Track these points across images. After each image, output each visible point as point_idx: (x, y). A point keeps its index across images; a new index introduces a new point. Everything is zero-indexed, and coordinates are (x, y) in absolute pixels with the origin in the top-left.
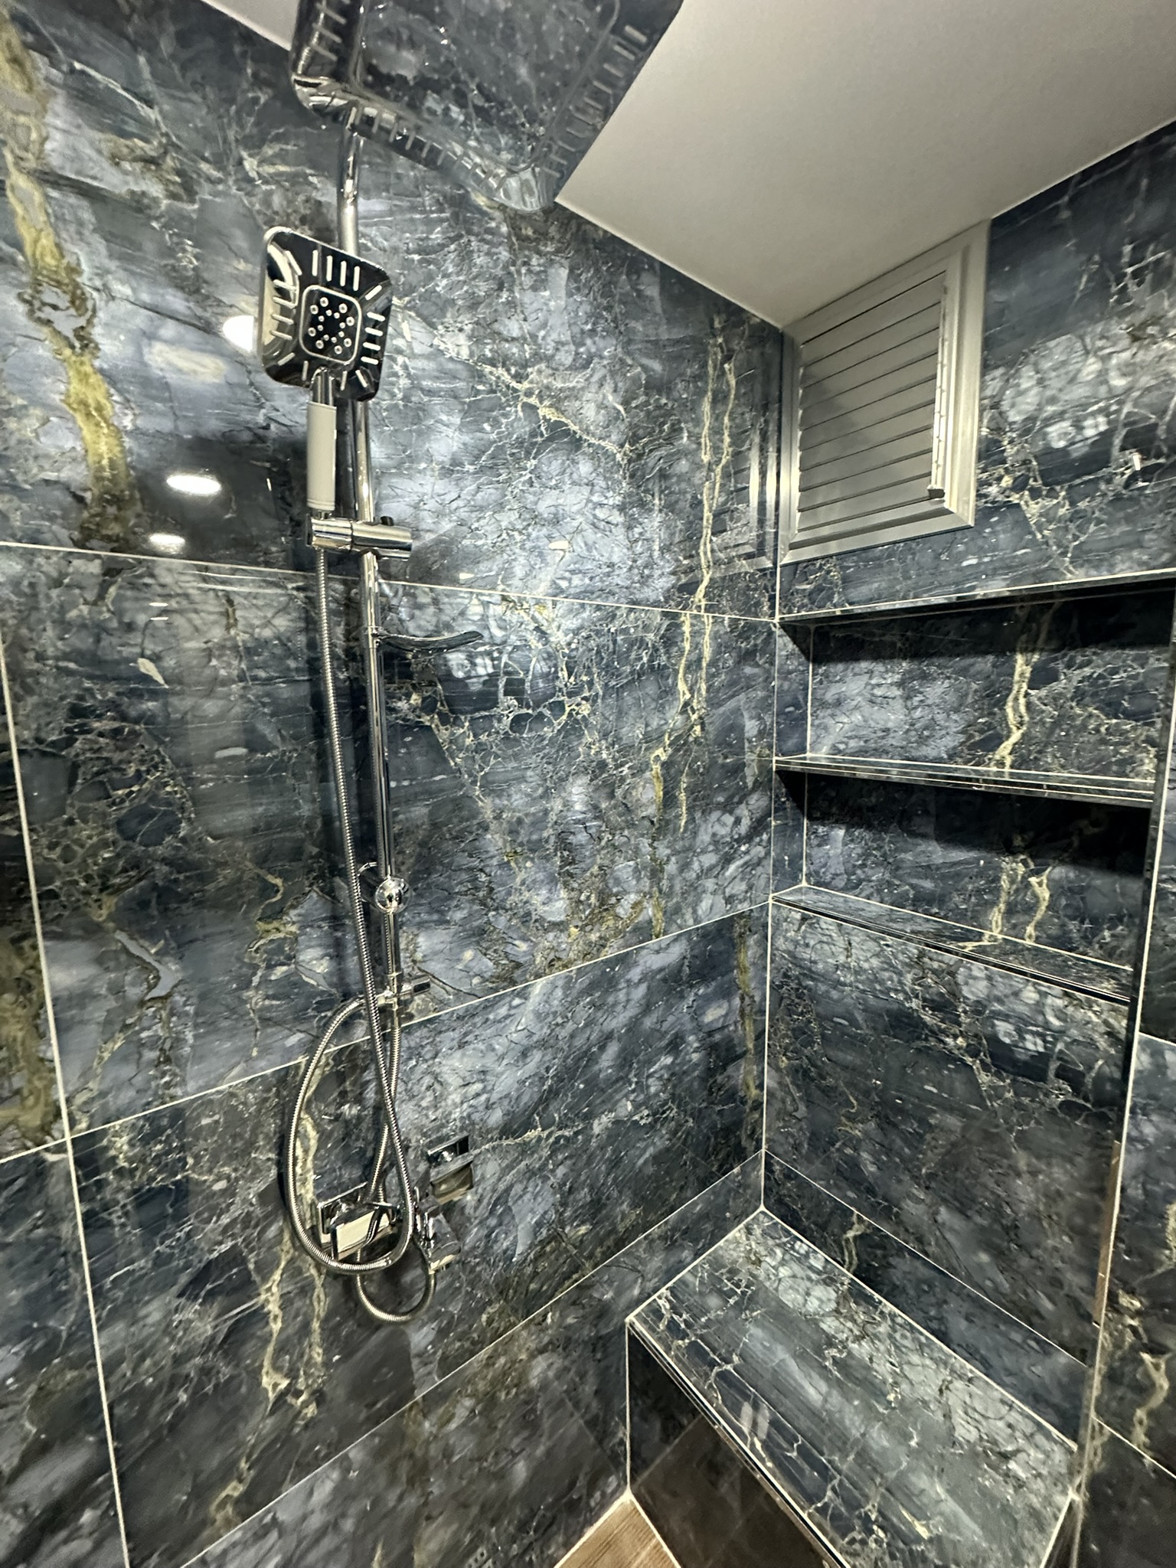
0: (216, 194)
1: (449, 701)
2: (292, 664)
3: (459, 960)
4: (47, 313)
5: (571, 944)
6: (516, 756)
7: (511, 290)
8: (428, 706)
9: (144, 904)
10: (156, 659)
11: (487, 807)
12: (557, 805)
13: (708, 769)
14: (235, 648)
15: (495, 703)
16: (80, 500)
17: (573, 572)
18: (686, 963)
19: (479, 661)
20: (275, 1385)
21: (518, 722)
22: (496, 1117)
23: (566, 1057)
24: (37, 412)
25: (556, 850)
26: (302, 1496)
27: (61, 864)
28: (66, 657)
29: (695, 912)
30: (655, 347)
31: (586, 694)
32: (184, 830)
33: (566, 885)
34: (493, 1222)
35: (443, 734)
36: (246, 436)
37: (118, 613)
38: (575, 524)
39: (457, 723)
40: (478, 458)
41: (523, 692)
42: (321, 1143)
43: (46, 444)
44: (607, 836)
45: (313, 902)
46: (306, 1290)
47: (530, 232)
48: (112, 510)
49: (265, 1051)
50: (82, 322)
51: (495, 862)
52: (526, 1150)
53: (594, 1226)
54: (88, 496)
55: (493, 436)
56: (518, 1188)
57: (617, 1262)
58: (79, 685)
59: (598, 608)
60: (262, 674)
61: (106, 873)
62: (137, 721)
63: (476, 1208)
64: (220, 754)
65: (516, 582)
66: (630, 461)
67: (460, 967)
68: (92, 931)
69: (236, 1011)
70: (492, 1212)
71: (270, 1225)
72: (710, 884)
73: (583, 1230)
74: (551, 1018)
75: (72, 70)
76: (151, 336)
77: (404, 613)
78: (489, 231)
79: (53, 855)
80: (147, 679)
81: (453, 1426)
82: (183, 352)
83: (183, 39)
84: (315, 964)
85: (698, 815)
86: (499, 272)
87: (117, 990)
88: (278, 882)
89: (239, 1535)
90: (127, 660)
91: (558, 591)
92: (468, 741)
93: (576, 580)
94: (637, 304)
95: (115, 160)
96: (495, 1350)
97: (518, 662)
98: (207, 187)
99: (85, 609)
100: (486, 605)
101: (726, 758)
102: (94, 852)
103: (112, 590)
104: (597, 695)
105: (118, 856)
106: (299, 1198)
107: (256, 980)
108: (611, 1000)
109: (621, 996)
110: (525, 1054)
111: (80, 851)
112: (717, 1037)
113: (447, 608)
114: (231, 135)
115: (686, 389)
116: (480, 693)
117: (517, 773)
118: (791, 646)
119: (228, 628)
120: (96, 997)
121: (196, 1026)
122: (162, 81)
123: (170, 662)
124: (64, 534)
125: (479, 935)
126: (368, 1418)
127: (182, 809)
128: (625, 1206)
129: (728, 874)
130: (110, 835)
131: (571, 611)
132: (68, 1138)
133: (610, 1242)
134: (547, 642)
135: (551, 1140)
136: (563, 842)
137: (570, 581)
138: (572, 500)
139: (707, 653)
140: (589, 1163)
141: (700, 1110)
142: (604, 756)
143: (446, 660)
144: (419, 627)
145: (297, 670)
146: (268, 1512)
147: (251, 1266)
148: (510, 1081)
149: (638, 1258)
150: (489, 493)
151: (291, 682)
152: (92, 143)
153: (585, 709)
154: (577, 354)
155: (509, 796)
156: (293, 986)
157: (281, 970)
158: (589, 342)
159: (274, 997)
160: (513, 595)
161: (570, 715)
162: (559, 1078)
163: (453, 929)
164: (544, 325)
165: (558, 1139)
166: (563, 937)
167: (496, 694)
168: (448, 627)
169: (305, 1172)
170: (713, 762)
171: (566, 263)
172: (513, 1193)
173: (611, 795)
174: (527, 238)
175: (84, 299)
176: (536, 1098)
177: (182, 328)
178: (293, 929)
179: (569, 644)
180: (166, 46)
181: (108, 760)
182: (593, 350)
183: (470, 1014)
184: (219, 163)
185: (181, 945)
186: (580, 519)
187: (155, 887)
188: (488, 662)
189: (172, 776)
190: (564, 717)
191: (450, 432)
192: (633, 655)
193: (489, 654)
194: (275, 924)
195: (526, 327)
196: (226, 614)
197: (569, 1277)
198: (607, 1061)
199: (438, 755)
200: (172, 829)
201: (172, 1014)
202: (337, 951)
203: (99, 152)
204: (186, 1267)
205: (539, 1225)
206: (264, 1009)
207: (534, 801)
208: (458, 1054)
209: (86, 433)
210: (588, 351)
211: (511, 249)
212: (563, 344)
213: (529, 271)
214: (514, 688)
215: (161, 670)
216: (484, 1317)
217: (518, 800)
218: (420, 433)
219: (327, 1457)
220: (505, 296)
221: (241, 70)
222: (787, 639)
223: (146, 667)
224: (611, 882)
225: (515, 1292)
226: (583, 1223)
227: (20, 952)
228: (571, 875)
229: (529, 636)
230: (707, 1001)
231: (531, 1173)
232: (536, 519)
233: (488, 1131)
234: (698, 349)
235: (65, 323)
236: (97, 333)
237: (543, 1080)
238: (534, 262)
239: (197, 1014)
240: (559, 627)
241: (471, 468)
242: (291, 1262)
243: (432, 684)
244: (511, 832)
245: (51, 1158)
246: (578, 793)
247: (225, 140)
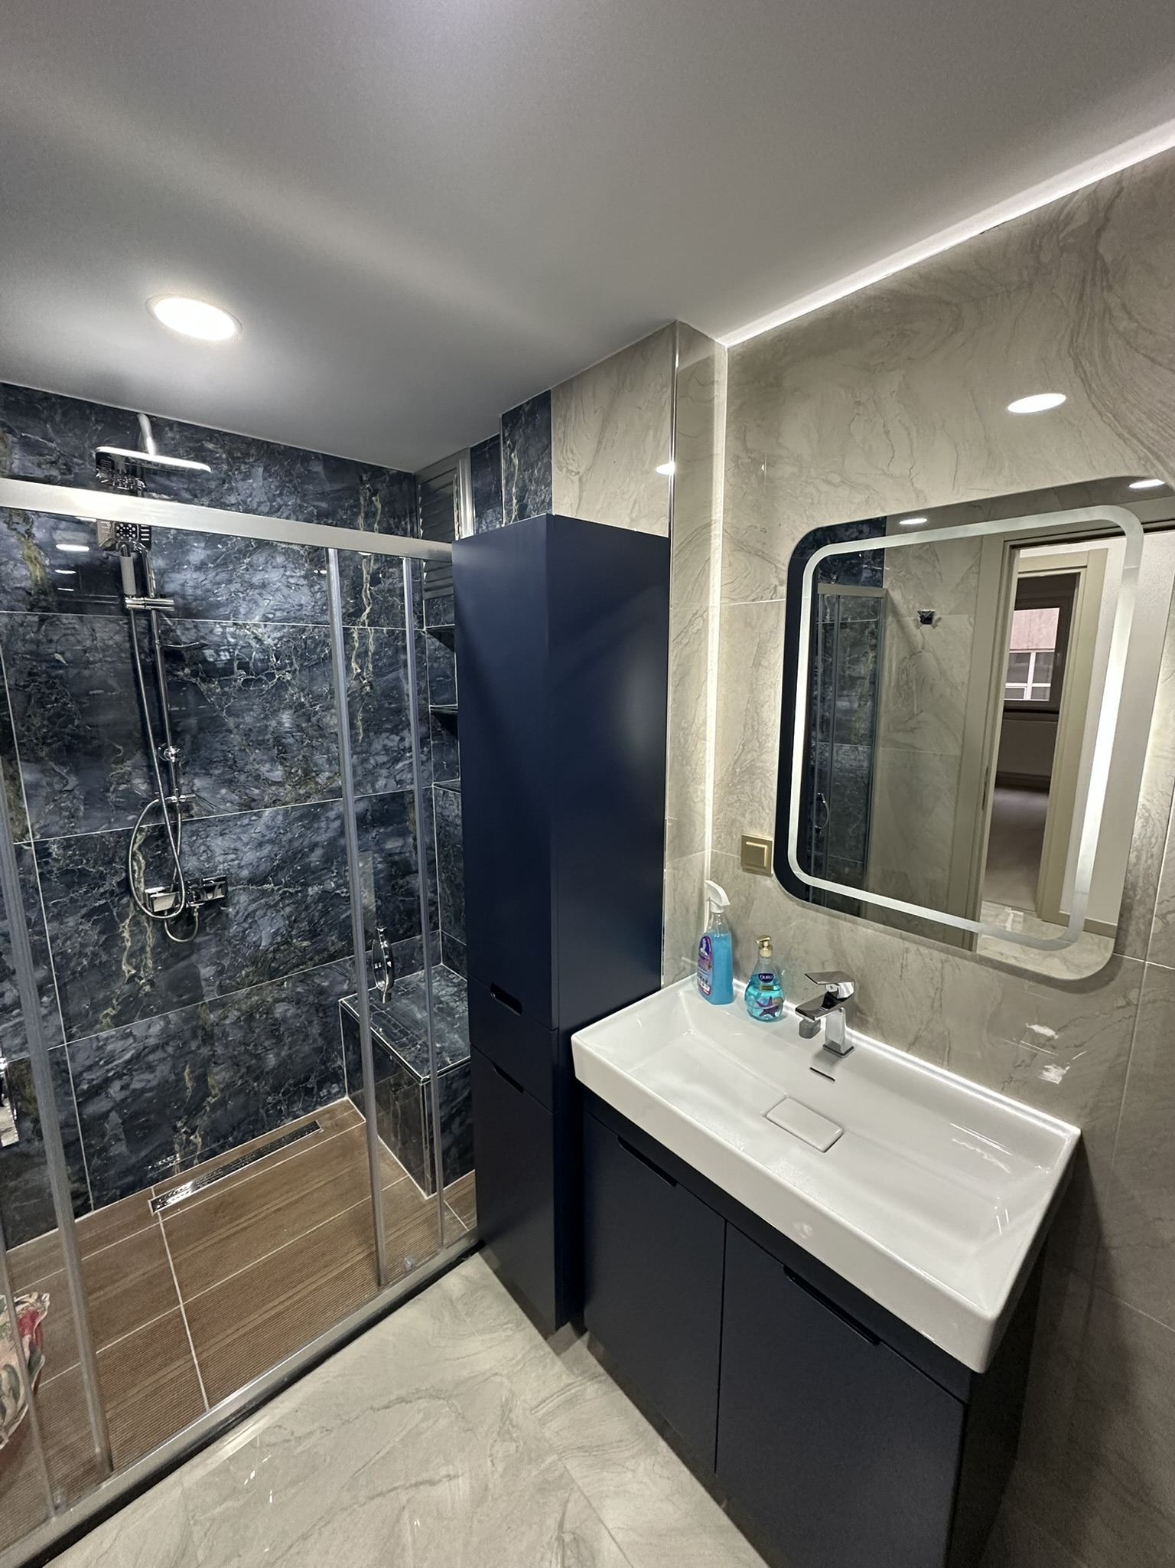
0: (81, 469)
1: (205, 672)
2: (123, 655)
3: (218, 793)
4: (15, 526)
5: (287, 794)
6: (246, 699)
7: (230, 483)
8: (195, 674)
9: (60, 750)
10: (62, 653)
11: (231, 722)
12: (273, 723)
13: (376, 710)
14: (96, 648)
15: (232, 673)
16: (30, 594)
17: (276, 610)
18: (369, 813)
19: (222, 653)
20: (129, 971)
21: (246, 682)
22: (245, 873)
23: (287, 851)
24: (12, 562)
25: (274, 746)
26: (145, 1026)
27: (26, 733)
28: (26, 653)
29: (373, 786)
30: (323, 496)
31: (289, 669)
32: (76, 722)
33: (281, 764)
34: (246, 926)
35: (204, 687)
36: (98, 563)
37: (46, 636)
38: (276, 586)
39: (210, 682)
40: (216, 560)
41: (249, 668)
42: (148, 865)
43: (16, 574)
44: (307, 741)
45: (138, 757)
46: (143, 931)
47: (239, 455)
48: (42, 597)
49: (117, 820)
50: (28, 527)
51: (236, 748)
52: (264, 893)
53: (313, 943)
54: (32, 592)
55: (224, 550)
56: (260, 913)
57: (330, 967)
58: (31, 664)
59: (293, 627)
60: (109, 659)
61: (44, 738)
62: (55, 678)
63: (235, 917)
64: (91, 692)
65: (241, 616)
66: (309, 554)
67: (219, 796)
68: (38, 760)
69: (104, 800)
70: (245, 920)
71: (123, 898)
72: (384, 772)
73: (305, 944)
74: (276, 829)
75: (22, 436)
76: (55, 528)
77: (179, 632)
78: (217, 458)
79: (23, 729)
80: (59, 661)
81: (227, 1022)
82: (69, 533)
83: (64, 414)
84: (141, 786)
85: (372, 734)
86: (223, 475)
87: (50, 785)
88: (121, 748)
89: (114, 1033)
90: (50, 654)
91: (266, 619)
92: (218, 691)
93: (278, 614)
94: (309, 477)
95: (39, 465)
96: (252, 990)
97: (245, 654)
98: (77, 467)
99: (32, 635)
100: (224, 628)
101: (391, 704)
102: (39, 728)
103: (43, 627)
104: (296, 670)
105: (49, 731)
106: (137, 889)
107: (112, 789)
108: (316, 825)
109: (323, 825)
110: (261, 845)
111: (33, 728)
112: (397, 858)
113: (202, 630)
114: (86, 446)
115: (345, 514)
116: (222, 668)
117: (249, 707)
118: (438, 643)
119: (93, 641)
120: (42, 787)
121: (85, 805)
122: (57, 432)
123: (68, 655)
124: (23, 606)
125: (230, 783)
126: (178, 1002)
127: (75, 714)
128: (333, 938)
129: (397, 767)
130: (46, 723)
131: (275, 629)
132: (32, 841)
133: (325, 954)
134: (262, 644)
135: (280, 892)
136: (278, 740)
137: (274, 614)
138: (274, 576)
139: (372, 648)
140: (307, 908)
141: (386, 897)
142: (303, 700)
143: (203, 654)
144: (188, 639)
145: (126, 658)
146: (128, 1028)
147: (115, 914)
148: (252, 857)
149: (346, 969)
150: (223, 576)
151: (123, 663)
152: (29, 461)
153: (288, 677)
154: (271, 506)
155: (243, 718)
156: (129, 793)
157: (123, 787)
158: (278, 499)
159: (121, 798)
160: (240, 622)
161: (279, 679)
162: (282, 860)
163: (214, 778)
164: (250, 496)
165: (285, 892)
166: (281, 790)
167: (233, 668)
168: (203, 638)
169: (139, 877)
170: (381, 707)
171: (262, 465)
172: (258, 913)
173: (309, 720)
174: (238, 458)
175: (28, 518)
176: (269, 868)
177: (69, 524)
178: (129, 769)
179: (275, 645)
180: (58, 418)
181: (44, 693)
182: (281, 503)
183: (227, 820)
184: (81, 457)
185: (76, 770)
186: (278, 584)
187: (65, 745)
188: (227, 654)
189: (71, 700)
190: (275, 680)
191: (199, 551)
192: (318, 650)
193: (228, 650)
194: (120, 766)
195: (240, 498)
196: (92, 635)
197: (297, 966)
198: (315, 858)
199: (201, 697)
200: (72, 721)
201: (74, 798)
202: (152, 781)
203: (33, 464)
204: (85, 906)
205: (275, 934)
206: (116, 802)
207: (258, 720)
208: (220, 838)
209: (31, 568)
210: (278, 503)
211: (229, 464)
212: (262, 503)
213: (240, 473)
214: (243, 666)
215: (64, 659)
216: (243, 972)
217: (248, 719)
218: (183, 553)
219: (156, 1013)
220: (226, 486)
221: (89, 419)
222: (434, 640)
223: (58, 657)
224: (311, 765)
225: (262, 965)
226: (305, 940)
227: (11, 765)
228: (285, 759)
229: (250, 641)
230: (390, 836)
231: (268, 906)
232: (252, 586)
233: (240, 880)
234: (354, 493)
235: (22, 529)
236: (34, 530)
237: (273, 860)
238: (242, 467)
239: (85, 799)
240: (269, 637)
241: (212, 566)
242: (134, 917)
243: (195, 664)
244: (245, 735)
245: (26, 848)
246: (286, 719)
247: (84, 448)
